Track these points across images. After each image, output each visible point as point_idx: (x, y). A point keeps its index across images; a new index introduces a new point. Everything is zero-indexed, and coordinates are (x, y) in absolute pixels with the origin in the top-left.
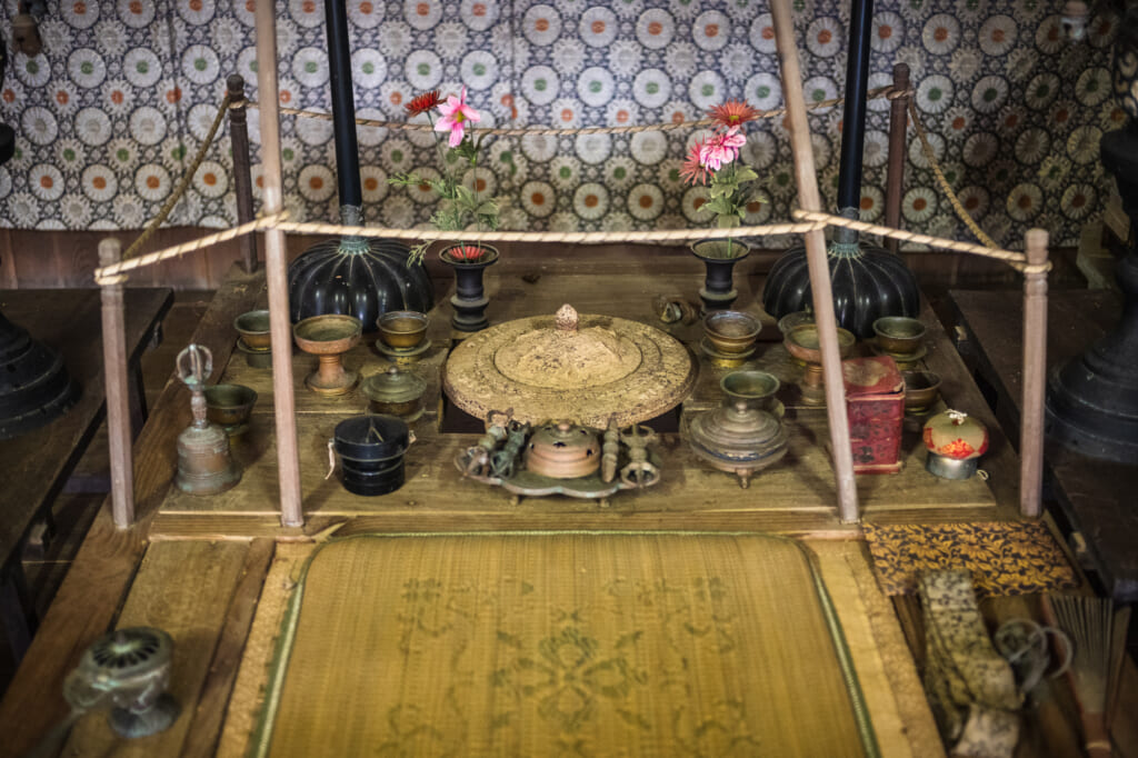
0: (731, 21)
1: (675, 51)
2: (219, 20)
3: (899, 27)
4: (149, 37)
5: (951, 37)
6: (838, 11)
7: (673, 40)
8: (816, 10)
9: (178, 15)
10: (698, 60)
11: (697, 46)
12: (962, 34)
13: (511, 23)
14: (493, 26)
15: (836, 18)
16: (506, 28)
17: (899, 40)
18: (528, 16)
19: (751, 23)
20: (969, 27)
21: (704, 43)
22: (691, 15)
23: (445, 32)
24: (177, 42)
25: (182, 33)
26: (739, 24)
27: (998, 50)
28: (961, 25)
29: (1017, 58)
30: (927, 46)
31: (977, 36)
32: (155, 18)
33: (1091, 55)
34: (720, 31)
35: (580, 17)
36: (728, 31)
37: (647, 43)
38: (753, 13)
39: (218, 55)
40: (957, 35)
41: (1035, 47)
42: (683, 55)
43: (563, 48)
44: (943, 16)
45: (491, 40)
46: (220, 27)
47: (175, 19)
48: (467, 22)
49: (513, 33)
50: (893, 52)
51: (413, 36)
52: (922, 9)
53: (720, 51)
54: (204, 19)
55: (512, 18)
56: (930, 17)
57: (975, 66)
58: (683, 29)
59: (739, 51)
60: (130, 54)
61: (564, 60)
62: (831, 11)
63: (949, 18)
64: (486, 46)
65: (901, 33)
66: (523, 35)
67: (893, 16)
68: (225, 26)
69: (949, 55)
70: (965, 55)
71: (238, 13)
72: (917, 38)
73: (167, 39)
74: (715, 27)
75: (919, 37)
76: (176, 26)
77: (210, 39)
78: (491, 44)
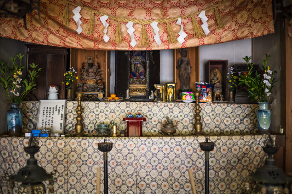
0: (180, 184)
1: (169, 191)
2: (77, 184)
3: (214, 185)
4: (63, 187)
5: (224, 187)
6: (201, 182)
7: (169, 188)
8: (197, 182)
9: (69, 182)
10: (174, 192)
11: (173, 189)
12: (226, 186)
13: (136, 185)
14: (133, 185)
15: (201, 183)
16: (135, 186)
17: (214, 187)
18: (140, 183)
19: (184, 185)
20: (228, 185)
21: (175, 189)
22: (172, 183)
23: (123, 187)
24: (68, 188)
25: (69, 186)
26: (182, 185)
27: (234, 189)
28: (226, 184)
29: (238, 191)
30: (220, 189)
31: (229, 186)
32: (64, 183)
33: (253, 190)
34: (178, 186)
35: (150, 184)
36: (180, 186)
37: (163, 189)
38: (185, 183)
39: (76, 191)
40: (225, 186)
41: (241, 188)
42: (171, 191)
43: (146, 190)
44: (222, 182)
45: (132, 188)
46: (77, 185)
47: (68, 183)
48: (127, 185)
49: (137, 187)
50: (213, 190)
51: (116, 187)
52: (218, 181)
53: (178, 190)
54: (74, 183)
55: (136, 184)
56: (220, 183)
57: (230, 193)
58: (171, 186)
59: (182, 190)
60: (58, 190)
61: (147, 192)
62: (200, 182)
63: (224, 183)
64: (131, 190)
65: (214, 186)
66: (138, 187)
67: (212, 183)
68: (78, 185)
69: (224, 190)
70: (227, 190)
71: (81, 182)
72: (217, 187)
73: (66, 187)
74: (177, 186)
75: (218, 187)
76: (68, 185)
77: (75, 187)
78: (132, 189)
